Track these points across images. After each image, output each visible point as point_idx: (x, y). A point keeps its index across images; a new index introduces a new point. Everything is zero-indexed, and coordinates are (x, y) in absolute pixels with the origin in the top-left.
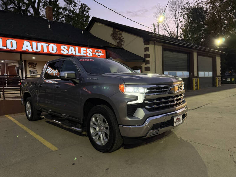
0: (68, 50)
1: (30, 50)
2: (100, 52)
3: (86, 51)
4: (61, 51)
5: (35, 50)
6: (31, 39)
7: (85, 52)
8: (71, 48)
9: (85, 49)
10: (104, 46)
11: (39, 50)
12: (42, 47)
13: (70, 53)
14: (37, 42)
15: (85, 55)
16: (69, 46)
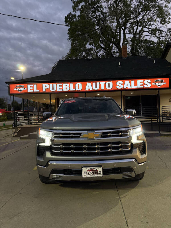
0: (123, 84)
1: (91, 89)
2: (162, 81)
3: (143, 82)
4: (117, 87)
5: (95, 88)
6: (92, 80)
7: (142, 84)
8: (127, 82)
9: (142, 81)
10: (167, 74)
11: (98, 88)
12: (100, 85)
13: (125, 87)
14: (96, 82)
15: (142, 87)
16: (125, 80)
